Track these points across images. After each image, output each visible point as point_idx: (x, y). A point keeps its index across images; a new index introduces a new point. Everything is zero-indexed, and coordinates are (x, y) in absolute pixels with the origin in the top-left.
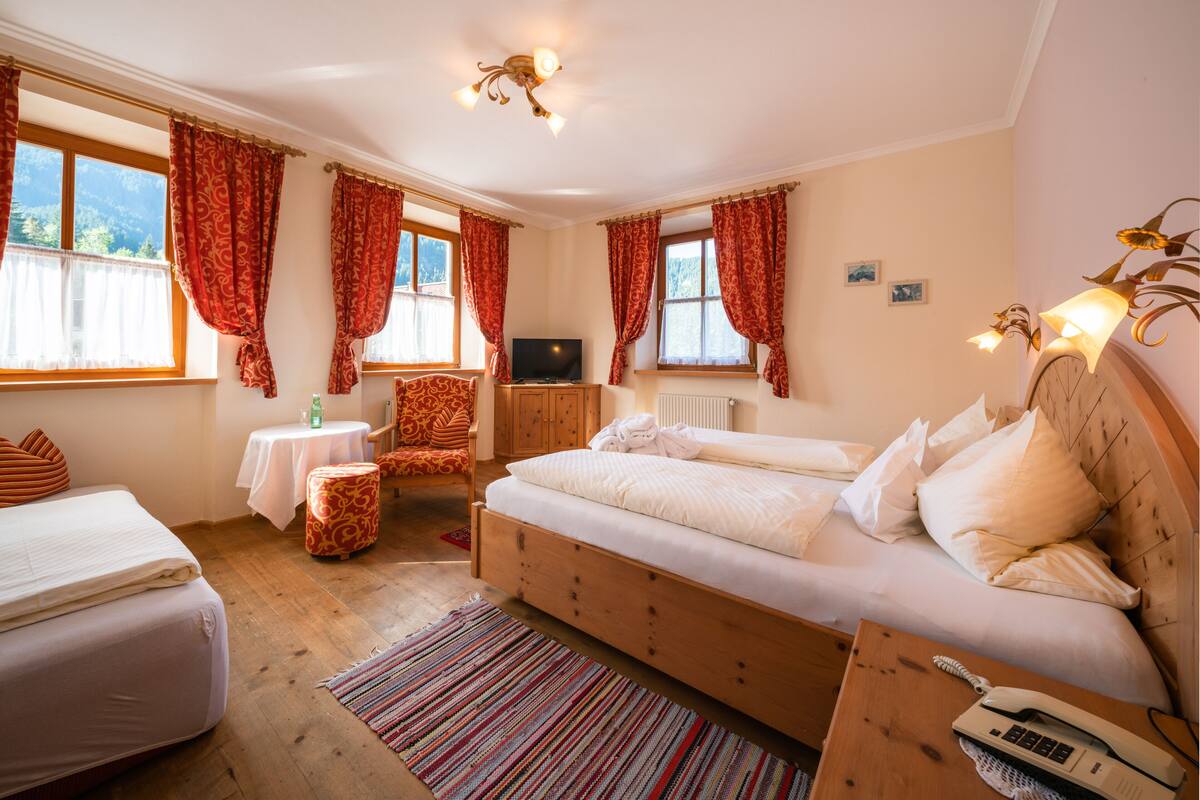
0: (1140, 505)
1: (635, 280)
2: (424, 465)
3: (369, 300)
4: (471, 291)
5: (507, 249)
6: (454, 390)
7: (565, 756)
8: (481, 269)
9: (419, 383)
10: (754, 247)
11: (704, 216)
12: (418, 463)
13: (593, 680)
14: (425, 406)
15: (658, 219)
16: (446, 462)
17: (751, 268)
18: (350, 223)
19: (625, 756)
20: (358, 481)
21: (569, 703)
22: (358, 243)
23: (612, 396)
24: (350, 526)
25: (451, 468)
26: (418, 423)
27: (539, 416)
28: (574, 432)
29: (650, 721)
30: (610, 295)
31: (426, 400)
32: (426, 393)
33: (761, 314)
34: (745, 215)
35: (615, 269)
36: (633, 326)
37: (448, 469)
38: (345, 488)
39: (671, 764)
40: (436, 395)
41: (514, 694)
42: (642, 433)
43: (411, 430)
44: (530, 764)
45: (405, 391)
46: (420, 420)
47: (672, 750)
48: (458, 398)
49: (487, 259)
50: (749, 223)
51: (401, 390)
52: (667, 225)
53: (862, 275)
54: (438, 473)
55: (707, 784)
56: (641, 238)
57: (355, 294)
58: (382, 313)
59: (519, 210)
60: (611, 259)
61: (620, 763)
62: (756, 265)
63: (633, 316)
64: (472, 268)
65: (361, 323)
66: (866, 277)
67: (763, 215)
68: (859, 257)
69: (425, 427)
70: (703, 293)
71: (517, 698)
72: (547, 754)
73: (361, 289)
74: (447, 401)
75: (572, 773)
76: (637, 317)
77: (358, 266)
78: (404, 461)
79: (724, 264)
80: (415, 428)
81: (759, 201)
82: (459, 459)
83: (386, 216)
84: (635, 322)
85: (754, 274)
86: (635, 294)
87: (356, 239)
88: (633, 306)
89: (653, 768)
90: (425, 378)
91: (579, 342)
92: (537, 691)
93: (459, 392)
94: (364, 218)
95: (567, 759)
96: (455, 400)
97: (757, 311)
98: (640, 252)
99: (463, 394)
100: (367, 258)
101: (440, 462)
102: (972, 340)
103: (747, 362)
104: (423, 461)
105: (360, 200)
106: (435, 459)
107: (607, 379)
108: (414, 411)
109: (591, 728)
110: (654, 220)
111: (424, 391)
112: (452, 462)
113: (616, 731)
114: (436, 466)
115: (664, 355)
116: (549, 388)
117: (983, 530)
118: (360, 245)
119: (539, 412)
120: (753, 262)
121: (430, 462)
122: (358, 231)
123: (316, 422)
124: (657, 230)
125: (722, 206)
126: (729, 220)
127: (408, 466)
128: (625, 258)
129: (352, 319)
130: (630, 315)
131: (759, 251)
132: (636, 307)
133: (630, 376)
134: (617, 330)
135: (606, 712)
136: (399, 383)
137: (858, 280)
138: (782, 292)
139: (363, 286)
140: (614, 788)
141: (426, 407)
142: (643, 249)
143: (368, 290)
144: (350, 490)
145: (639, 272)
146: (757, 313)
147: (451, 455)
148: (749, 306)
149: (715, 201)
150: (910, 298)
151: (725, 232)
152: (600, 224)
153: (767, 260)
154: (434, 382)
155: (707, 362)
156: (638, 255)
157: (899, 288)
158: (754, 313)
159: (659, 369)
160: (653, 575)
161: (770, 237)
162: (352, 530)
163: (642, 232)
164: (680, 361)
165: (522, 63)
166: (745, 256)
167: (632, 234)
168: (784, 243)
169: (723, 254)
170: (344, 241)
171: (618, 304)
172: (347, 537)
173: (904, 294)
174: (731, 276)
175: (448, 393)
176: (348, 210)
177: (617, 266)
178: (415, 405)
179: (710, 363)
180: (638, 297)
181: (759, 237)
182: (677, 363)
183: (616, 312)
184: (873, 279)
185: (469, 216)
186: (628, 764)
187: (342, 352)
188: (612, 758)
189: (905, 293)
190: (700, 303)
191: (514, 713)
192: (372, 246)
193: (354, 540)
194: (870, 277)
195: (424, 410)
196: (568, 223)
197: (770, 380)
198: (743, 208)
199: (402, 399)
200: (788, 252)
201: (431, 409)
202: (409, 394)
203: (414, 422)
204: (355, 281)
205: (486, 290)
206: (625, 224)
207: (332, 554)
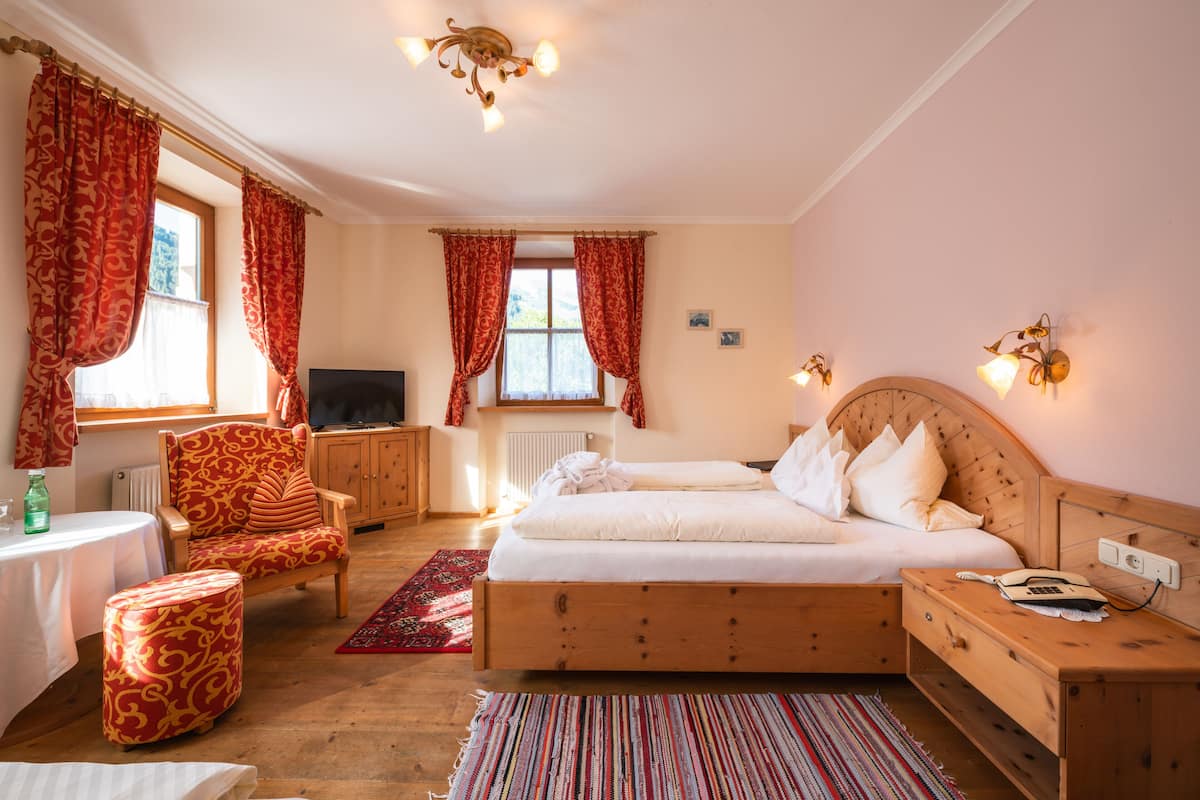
0: (982, 470)
1: (484, 304)
2: (281, 560)
3: (102, 300)
4: (257, 298)
5: (304, 242)
6: (269, 445)
7: (736, 771)
8: (271, 267)
9: (204, 437)
10: (616, 286)
11: (566, 246)
12: (270, 557)
13: (684, 709)
14: (222, 473)
15: (513, 240)
16: (316, 548)
17: (613, 305)
18: (69, 161)
19: (768, 744)
20: (227, 597)
21: (691, 735)
22: (86, 200)
23: (447, 440)
24: (218, 674)
25: (322, 554)
26: (216, 501)
27: (356, 471)
28: (403, 488)
29: (754, 713)
30: (448, 319)
31: (223, 464)
32: (220, 453)
33: (623, 350)
34: (608, 253)
35: (455, 289)
36: (481, 356)
37: (318, 557)
38: (210, 615)
39: (798, 731)
40: (240, 454)
41: (639, 752)
42: (593, 472)
43: (204, 513)
44: (721, 790)
45: (180, 452)
46: (218, 495)
47: (789, 725)
48: (279, 456)
49: (280, 254)
50: (612, 261)
51: (175, 452)
52: (522, 247)
53: (700, 321)
54: (302, 565)
55: (828, 730)
56: (491, 257)
57: (80, 288)
58: (129, 324)
59: (315, 189)
60: (449, 276)
61: (771, 750)
62: (618, 303)
63: (482, 346)
64: (260, 265)
65: (87, 338)
66: (703, 323)
67: (625, 256)
68: (698, 305)
69: (228, 505)
70: (550, 325)
71: (646, 755)
72: (722, 777)
73: (88, 279)
74: (260, 462)
75: (754, 777)
76: (486, 347)
77: (86, 237)
78: (246, 559)
79: (588, 298)
80: (210, 508)
81: (621, 242)
82: (333, 540)
83: (133, 160)
84: (484, 352)
85: (616, 312)
86: (483, 321)
87: (82, 190)
88: (481, 334)
89: (793, 742)
90: (214, 430)
91: (403, 373)
92: (654, 741)
93: (278, 447)
94: (97, 155)
95: (739, 771)
96: (274, 460)
97: (620, 347)
98: (490, 273)
99: (285, 449)
100: (100, 227)
101: (305, 549)
102: (791, 378)
103: (596, 395)
104: (278, 553)
105: (89, 123)
106: (296, 547)
107: (444, 418)
108: (205, 483)
109: (727, 743)
110: (508, 240)
111: (216, 450)
112: (323, 546)
113: (744, 734)
114: (299, 556)
115: (505, 389)
116: (370, 434)
117: (915, 500)
118: (90, 203)
119: (356, 467)
120: (615, 299)
121: (289, 552)
122: (82, 175)
123: (39, 521)
124: (512, 252)
125: (585, 239)
126: (593, 255)
127: (253, 564)
128: (470, 278)
129: (73, 332)
130: (478, 344)
131: (621, 291)
132: (486, 335)
133: (472, 414)
134: (458, 360)
135: (722, 725)
136: (169, 440)
137: (697, 325)
138: (640, 330)
139: (92, 275)
140: (789, 768)
141: (226, 475)
142: (493, 270)
143: (100, 283)
144: (216, 615)
145: (488, 296)
146: (620, 350)
147: (319, 537)
148: (612, 342)
149: (578, 233)
150: (732, 343)
151: (588, 267)
152: (433, 231)
153: (628, 297)
154: (231, 434)
155: (557, 397)
156: (487, 276)
157: (725, 334)
158: (616, 348)
159: (498, 405)
160: (734, 589)
161: (631, 278)
162: (222, 676)
163: (492, 251)
164: (526, 395)
165: (493, 40)
166: (608, 293)
167: (479, 251)
168: (642, 286)
169: (586, 288)
170: (59, 191)
171: (459, 331)
172: (214, 692)
173: (728, 339)
174: (596, 312)
175: (260, 450)
176: (67, 136)
177: (459, 286)
178: (203, 473)
179: (559, 398)
180: (487, 324)
181: (622, 276)
182: (521, 398)
183: (456, 339)
184: (707, 325)
185: (256, 185)
186: (777, 748)
187: (52, 391)
188: (764, 751)
189: (730, 339)
190: (546, 336)
191: (659, 765)
192: (107, 207)
193: (224, 694)
194: (706, 323)
195: (223, 480)
196: (376, 220)
197: (630, 413)
198: (606, 246)
199: (178, 465)
200: (646, 293)
201: (235, 476)
202: (189, 456)
203: (207, 499)
204: (81, 264)
205: (279, 298)
206: (470, 238)
207: (188, 729)
